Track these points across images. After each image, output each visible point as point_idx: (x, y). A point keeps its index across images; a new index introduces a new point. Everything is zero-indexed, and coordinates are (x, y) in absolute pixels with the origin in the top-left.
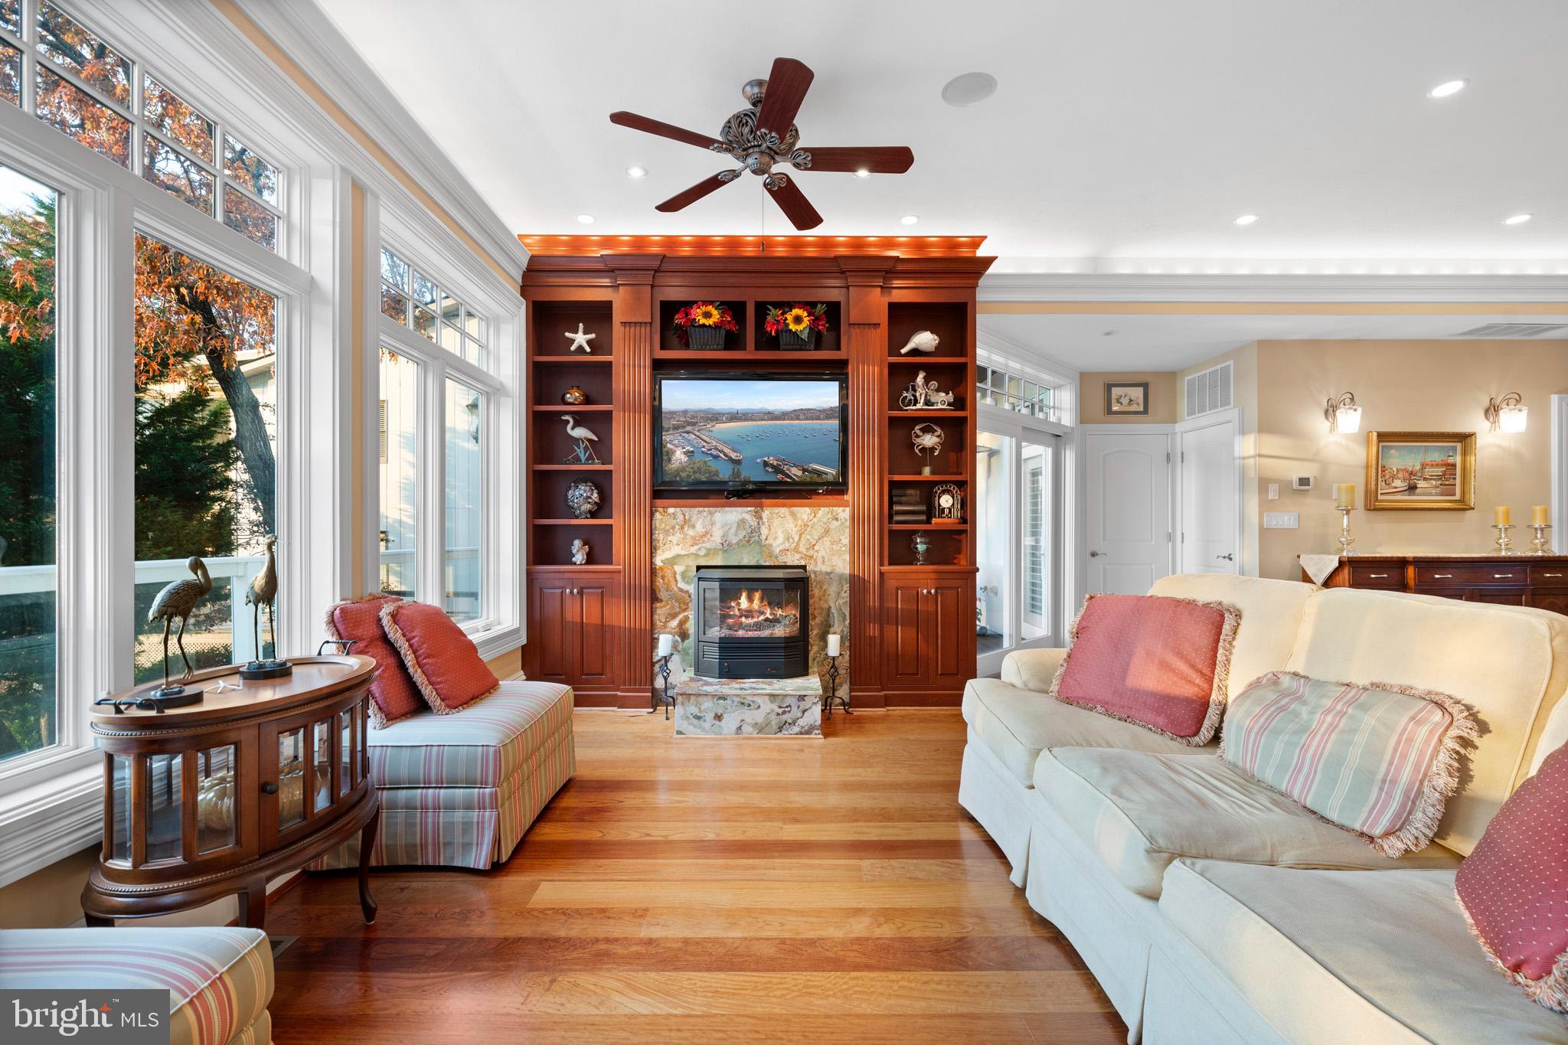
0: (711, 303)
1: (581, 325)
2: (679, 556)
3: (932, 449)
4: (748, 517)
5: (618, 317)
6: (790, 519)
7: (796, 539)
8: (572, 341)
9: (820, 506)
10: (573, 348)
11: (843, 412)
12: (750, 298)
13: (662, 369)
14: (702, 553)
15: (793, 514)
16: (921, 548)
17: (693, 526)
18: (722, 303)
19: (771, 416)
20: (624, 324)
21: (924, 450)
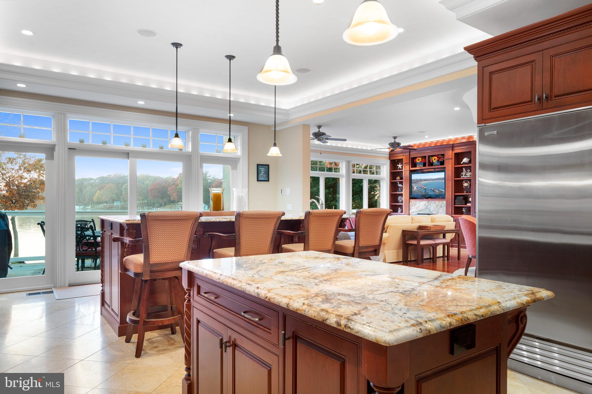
0: (420, 157)
1: (400, 163)
2: (414, 211)
3: (467, 187)
4: (426, 203)
5: (404, 162)
6: (434, 204)
7: (435, 208)
8: (398, 166)
9: (440, 201)
10: (398, 168)
11: (445, 179)
12: (427, 155)
13: (412, 172)
14: (418, 211)
15: (435, 203)
16: (464, 211)
17: (416, 205)
18: (422, 157)
19: (432, 180)
20: (405, 163)
21: (465, 187)
